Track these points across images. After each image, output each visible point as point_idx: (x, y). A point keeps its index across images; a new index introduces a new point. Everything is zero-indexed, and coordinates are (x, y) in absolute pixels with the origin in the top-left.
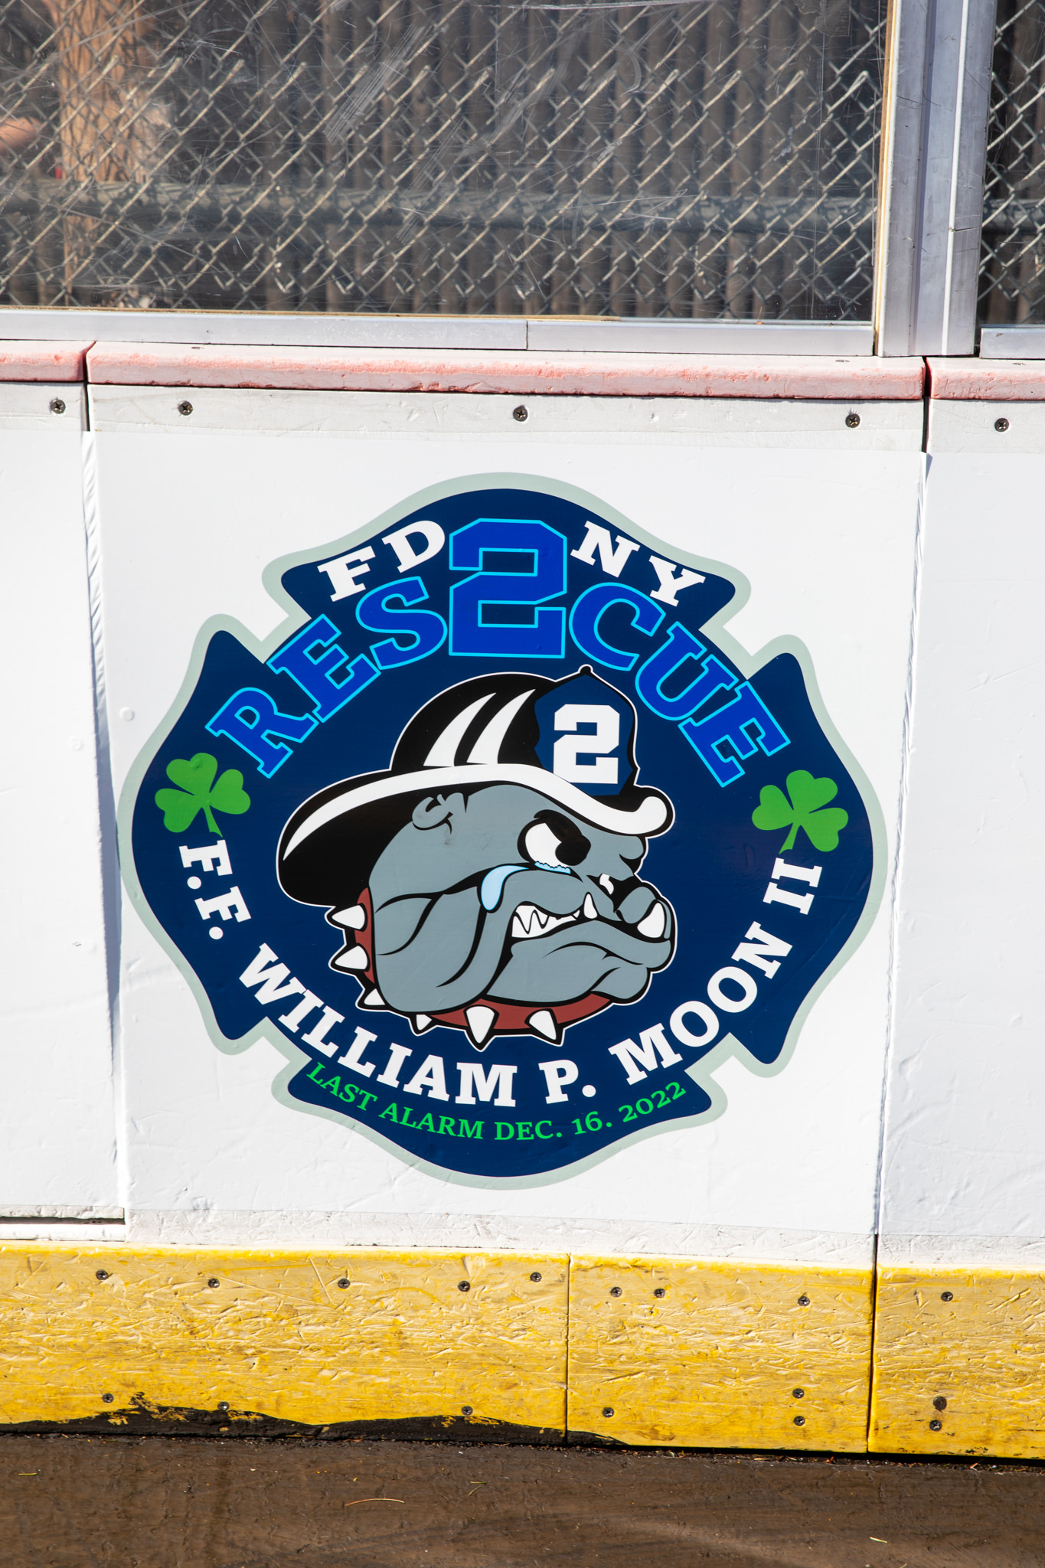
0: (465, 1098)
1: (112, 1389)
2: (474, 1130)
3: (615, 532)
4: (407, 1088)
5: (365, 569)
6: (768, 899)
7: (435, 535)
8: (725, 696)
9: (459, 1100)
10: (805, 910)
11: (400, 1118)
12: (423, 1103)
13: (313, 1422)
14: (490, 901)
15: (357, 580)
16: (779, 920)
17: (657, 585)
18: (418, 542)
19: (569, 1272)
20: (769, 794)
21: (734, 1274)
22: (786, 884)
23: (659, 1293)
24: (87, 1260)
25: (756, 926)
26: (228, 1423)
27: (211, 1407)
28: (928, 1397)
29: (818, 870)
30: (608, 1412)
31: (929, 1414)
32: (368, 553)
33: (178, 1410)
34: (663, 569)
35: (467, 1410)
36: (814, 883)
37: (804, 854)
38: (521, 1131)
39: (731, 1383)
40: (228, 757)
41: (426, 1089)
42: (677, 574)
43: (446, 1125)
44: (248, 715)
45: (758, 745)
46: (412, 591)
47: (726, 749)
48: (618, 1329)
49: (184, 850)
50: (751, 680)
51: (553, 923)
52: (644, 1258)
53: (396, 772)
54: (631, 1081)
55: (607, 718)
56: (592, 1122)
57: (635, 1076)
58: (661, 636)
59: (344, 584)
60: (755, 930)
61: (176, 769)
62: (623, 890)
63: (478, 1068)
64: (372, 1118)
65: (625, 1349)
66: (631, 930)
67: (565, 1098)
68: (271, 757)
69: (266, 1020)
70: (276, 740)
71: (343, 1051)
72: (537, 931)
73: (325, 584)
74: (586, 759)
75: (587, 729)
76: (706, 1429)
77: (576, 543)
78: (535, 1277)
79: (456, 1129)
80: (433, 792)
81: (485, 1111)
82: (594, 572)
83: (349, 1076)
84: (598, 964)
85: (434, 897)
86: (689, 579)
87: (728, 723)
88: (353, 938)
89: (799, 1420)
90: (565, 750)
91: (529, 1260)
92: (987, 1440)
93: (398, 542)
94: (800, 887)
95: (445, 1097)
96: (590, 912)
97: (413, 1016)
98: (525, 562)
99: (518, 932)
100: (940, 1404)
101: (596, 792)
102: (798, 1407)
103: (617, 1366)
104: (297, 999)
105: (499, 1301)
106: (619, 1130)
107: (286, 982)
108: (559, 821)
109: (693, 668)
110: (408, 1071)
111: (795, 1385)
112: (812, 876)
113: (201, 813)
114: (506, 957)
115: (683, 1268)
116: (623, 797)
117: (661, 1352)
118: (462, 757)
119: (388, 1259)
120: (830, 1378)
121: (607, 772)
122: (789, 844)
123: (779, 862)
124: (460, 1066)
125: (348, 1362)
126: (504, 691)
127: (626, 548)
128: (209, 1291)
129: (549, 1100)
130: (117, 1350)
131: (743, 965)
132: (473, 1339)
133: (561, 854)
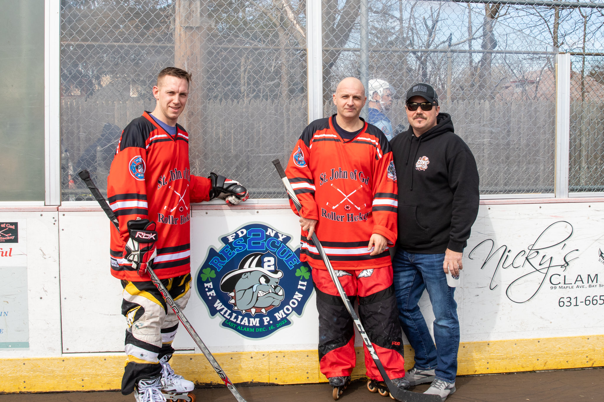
0: (251, 325)
1: (193, 379)
2: (252, 330)
3: (272, 230)
4: (241, 323)
5: (234, 237)
6: (298, 288)
7: (245, 231)
8: (290, 255)
9: (250, 325)
10: (304, 289)
11: (240, 328)
12: (244, 326)
14: (254, 290)
15: (233, 239)
16: (300, 291)
17: (279, 238)
18: (242, 232)
19: (269, 354)
20: (298, 270)
21: (296, 352)
22: (301, 285)
23: (284, 356)
24: (188, 356)
25: (297, 292)
26: (212, 385)
27: (209, 382)
29: (306, 282)
30: (276, 379)
32: (235, 234)
33: (204, 383)
34: (280, 235)
35: (253, 380)
36: (306, 285)
37: (304, 280)
38: (260, 330)
39: (296, 372)
40: (212, 268)
41: (245, 323)
42: (282, 236)
43: (248, 330)
44: (216, 261)
45: (296, 262)
46: (241, 240)
47: (291, 263)
48: (277, 364)
49: (205, 284)
50: (294, 252)
51: (265, 293)
52: (282, 351)
53: (239, 269)
54: (278, 320)
55: (272, 259)
56: (272, 327)
57: (279, 319)
58: (280, 245)
59: (231, 239)
60: (297, 293)
61: (204, 271)
62: (276, 287)
63: (253, 319)
64: (236, 329)
65: (279, 367)
66: (277, 294)
67: (267, 324)
68: (219, 268)
69: (218, 313)
70: (220, 265)
71: (231, 318)
72: (262, 295)
73: (228, 240)
74: (269, 266)
75: (269, 261)
76: (293, 381)
77: (266, 232)
78: (264, 355)
79: (250, 330)
80: (245, 273)
81: (254, 327)
82: (270, 236)
83: (232, 322)
84: (271, 300)
85: (245, 290)
86: (284, 237)
87: (291, 259)
88: (232, 298)
89: (308, 378)
90: (266, 265)
91: (262, 352)
93: (239, 233)
94: (303, 285)
95: (248, 325)
96: (270, 291)
97: (242, 311)
98: (259, 235)
99: (259, 295)
101: (271, 271)
102: (307, 375)
103: (277, 370)
104: (223, 309)
105: (257, 360)
106: (276, 329)
107: (221, 306)
108: (265, 276)
109: (285, 251)
110: (241, 321)
111: (307, 371)
112: (305, 283)
113: (208, 278)
114: (257, 300)
115: (288, 352)
116: (275, 272)
117: (285, 367)
118: (249, 267)
119: (239, 354)
120: (312, 370)
121: (272, 268)
122: (301, 278)
123: (300, 281)
124: (250, 319)
125: (232, 373)
126: (256, 255)
127: (274, 232)
129: (265, 324)
130: (193, 372)
131: (295, 299)
132: (253, 367)
133: (266, 282)
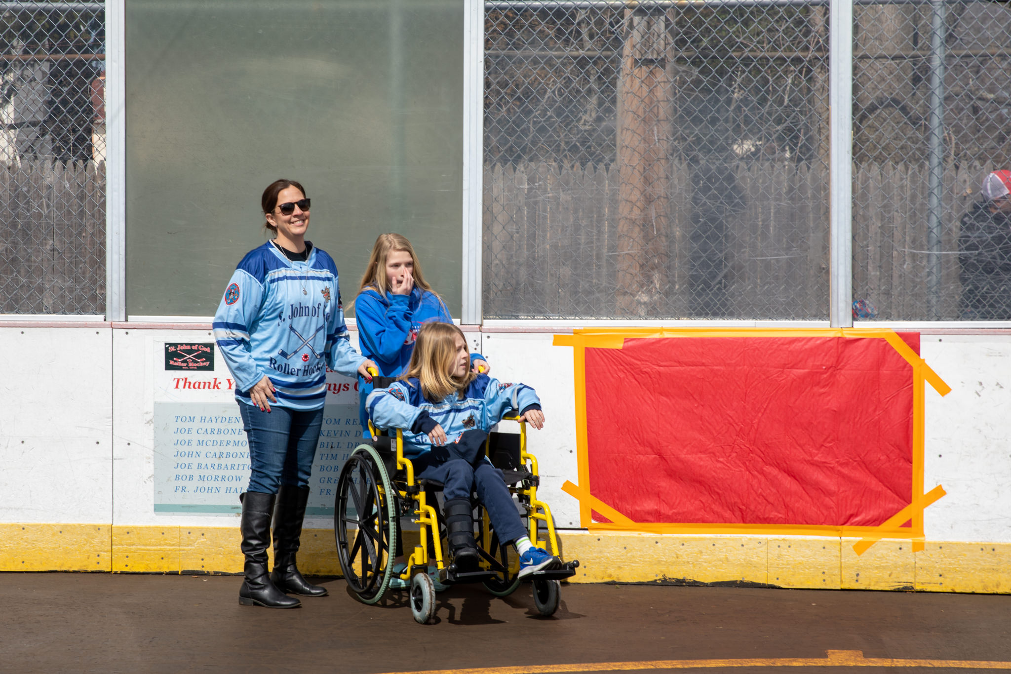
1: (658, 572)
13: (706, 582)
19: (768, 542)
21: (806, 541)
23: (789, 547)
26: (685, 582)
27: (681, 578)
28: (855, 574)
30: (778, 579)
31: (855, 578)
33: (674, 578)
35: (743, 578)
39: (807, 570)
48: (779, 556)
65: (781, 562)
76: (801, 583)
78: (759, 543)
89: (824, 580)
91: (758, 539)
92: (869, 585)
100: (858, 575)
102: (824, 577)
103: (779, 566)
105: (750, 549)
111: (822, 571)
115: (794, 540)
117: (790, 562)
120: (831, 568)
125: (715, 566)
128: (681, 547)
130: (659, 562)
132: (745, 560)
